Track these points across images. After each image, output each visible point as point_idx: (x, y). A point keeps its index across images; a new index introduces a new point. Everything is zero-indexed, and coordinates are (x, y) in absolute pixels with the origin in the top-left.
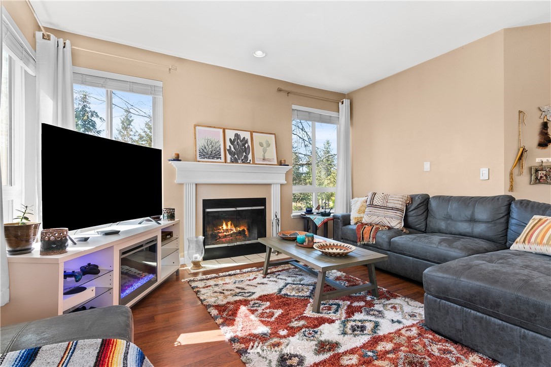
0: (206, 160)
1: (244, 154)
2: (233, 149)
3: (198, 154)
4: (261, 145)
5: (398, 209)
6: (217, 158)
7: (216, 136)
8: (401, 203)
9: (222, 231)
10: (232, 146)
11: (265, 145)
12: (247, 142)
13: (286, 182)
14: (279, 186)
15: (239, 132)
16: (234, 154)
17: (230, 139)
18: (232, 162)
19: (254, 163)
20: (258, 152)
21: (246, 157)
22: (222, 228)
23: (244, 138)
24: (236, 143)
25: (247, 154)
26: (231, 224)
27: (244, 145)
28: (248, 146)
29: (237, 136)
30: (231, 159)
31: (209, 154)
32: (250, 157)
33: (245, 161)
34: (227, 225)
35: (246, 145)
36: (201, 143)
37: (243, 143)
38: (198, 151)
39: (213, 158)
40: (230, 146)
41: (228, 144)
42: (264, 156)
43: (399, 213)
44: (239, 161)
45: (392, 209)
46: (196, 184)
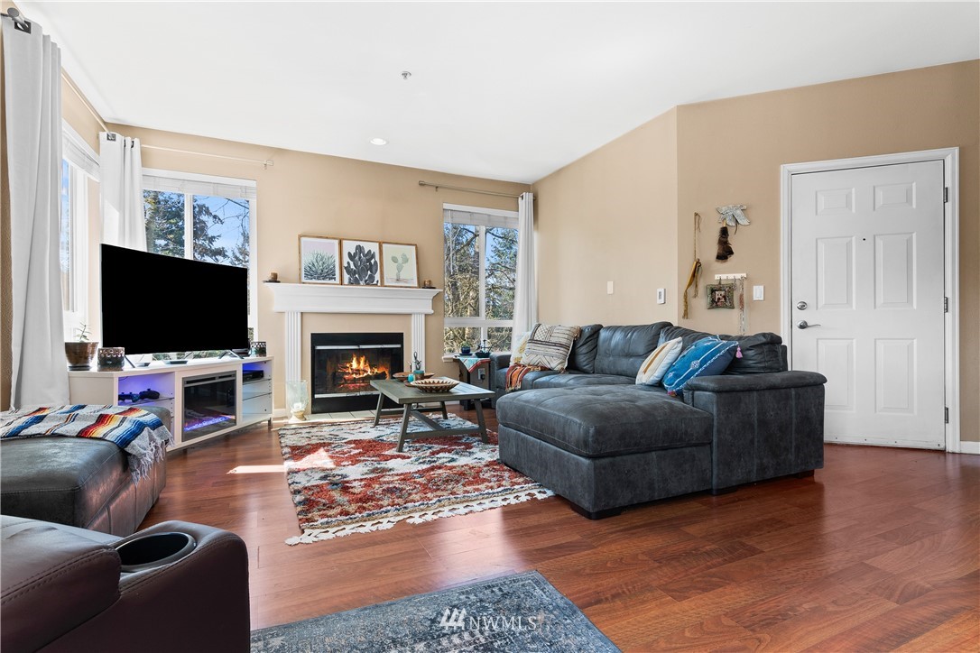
0: (314, 281)
1: (369, 272)
2: (352, 266)
3: (303, 273)
4: (394, 260)
5: (561, 345)
6: (330, 279)
7: (330, 250)
8: (566, 336)
9: (350, 371)
10: (351, 263)
11: (400, 260)
12: (373, 256)
13: (433, 312)
14: (423, 316)
15: (361, 244)
16: (355, 273)
17: (349, 253)
18: (351, 283)
19: (382, 285)
20: (390, 270)
21: (372, 278)
22: (351, 366)
23: (370, 251)
24: (357, 258)
25: (374, 273)
27: (369, 261)
28: (376, 262)
29: (359, 249)
30: (350, 279)
31: (319, 273)
32: (377, 276)
33: (370, 282)
34: (359, 363)
35: (373, 261)
36: (307, 259)
37: (367, 258)
38: (303, 270)
39: (324, 279)
40: (348, 263)
41: (346, 259)
42: (398, 275)
43: (562, 350)
44: (362, 283)
45: (555, 344)
46: (302, 313)
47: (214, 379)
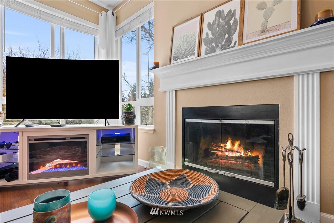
0: (178, 61)
1: (227, 36)
3: (173, 56)
4: (262, 6)
6: (191, 55)
10: (210, 33)
11: (270, 3)
14: (317, 77)
16: (212, 40)
17: (209, 23)
18: (207, 52)
19: (241, 44)
21: (229, 40)
22: (225, 146)
23: (229, 12)
24: (216, 25)
25: (231, 35)
26: (240, 145)
27: (228, 22)
28: (236, 21)
29: (220, 14)
30: (206, 50)
31: (183, 53)
32: (235, 37)
33: (227, 45)
34: (233, 144)
35: (232, 22)
36: (177, 44)
37: (227, 20)
39: (186, 57)
40: (207, 34)
41: (205, 31)
42: (265, 25)
44: (218, 49)
46: (176, 91)
47: (65, 139)
